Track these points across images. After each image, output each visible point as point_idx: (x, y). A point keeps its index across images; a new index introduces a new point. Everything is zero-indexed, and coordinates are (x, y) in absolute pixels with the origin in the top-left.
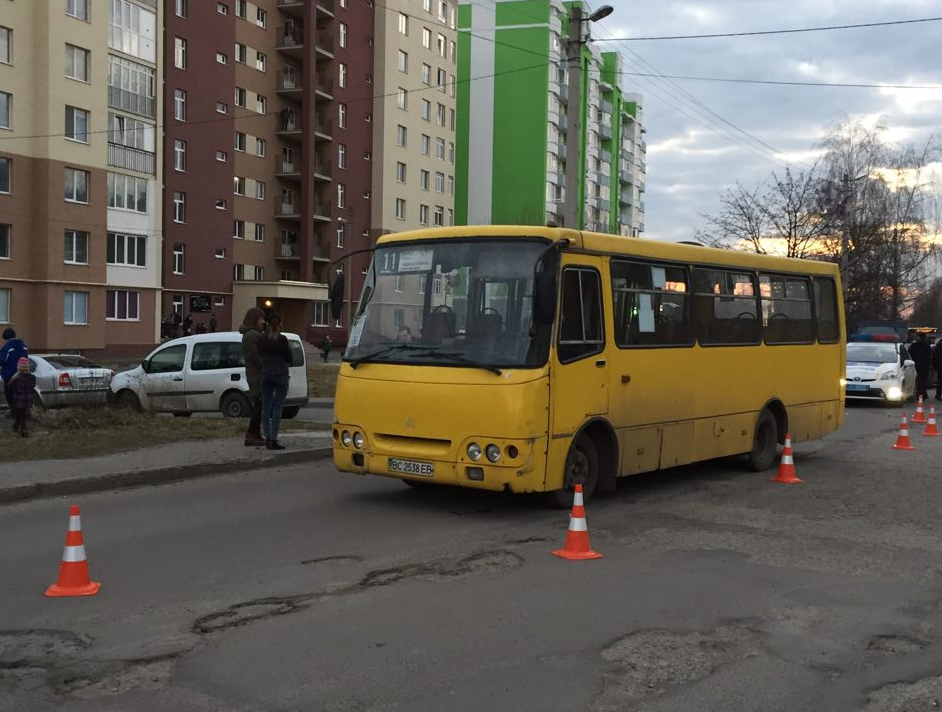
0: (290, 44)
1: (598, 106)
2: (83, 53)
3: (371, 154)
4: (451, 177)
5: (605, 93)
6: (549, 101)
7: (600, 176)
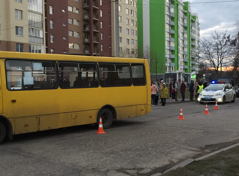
0: (86, 6)
1: (183, 18)
2: (21, 11)
3: (111, 35)
4: (136, 40)
5: (185, 14)
6: (166, 17)
7: (184, 38)
